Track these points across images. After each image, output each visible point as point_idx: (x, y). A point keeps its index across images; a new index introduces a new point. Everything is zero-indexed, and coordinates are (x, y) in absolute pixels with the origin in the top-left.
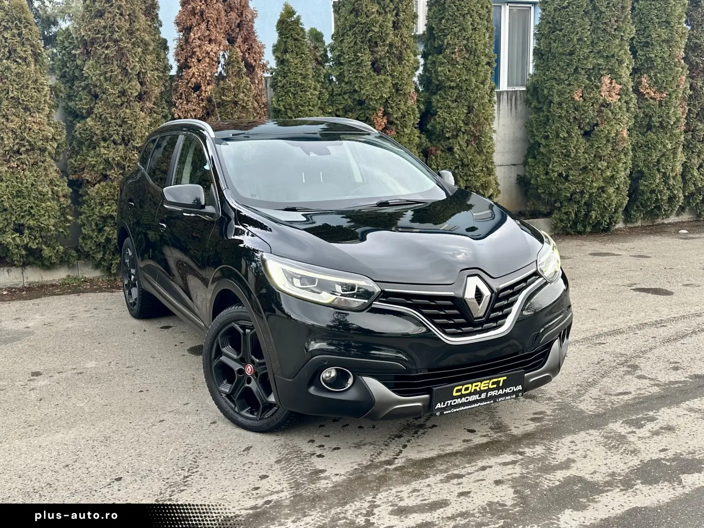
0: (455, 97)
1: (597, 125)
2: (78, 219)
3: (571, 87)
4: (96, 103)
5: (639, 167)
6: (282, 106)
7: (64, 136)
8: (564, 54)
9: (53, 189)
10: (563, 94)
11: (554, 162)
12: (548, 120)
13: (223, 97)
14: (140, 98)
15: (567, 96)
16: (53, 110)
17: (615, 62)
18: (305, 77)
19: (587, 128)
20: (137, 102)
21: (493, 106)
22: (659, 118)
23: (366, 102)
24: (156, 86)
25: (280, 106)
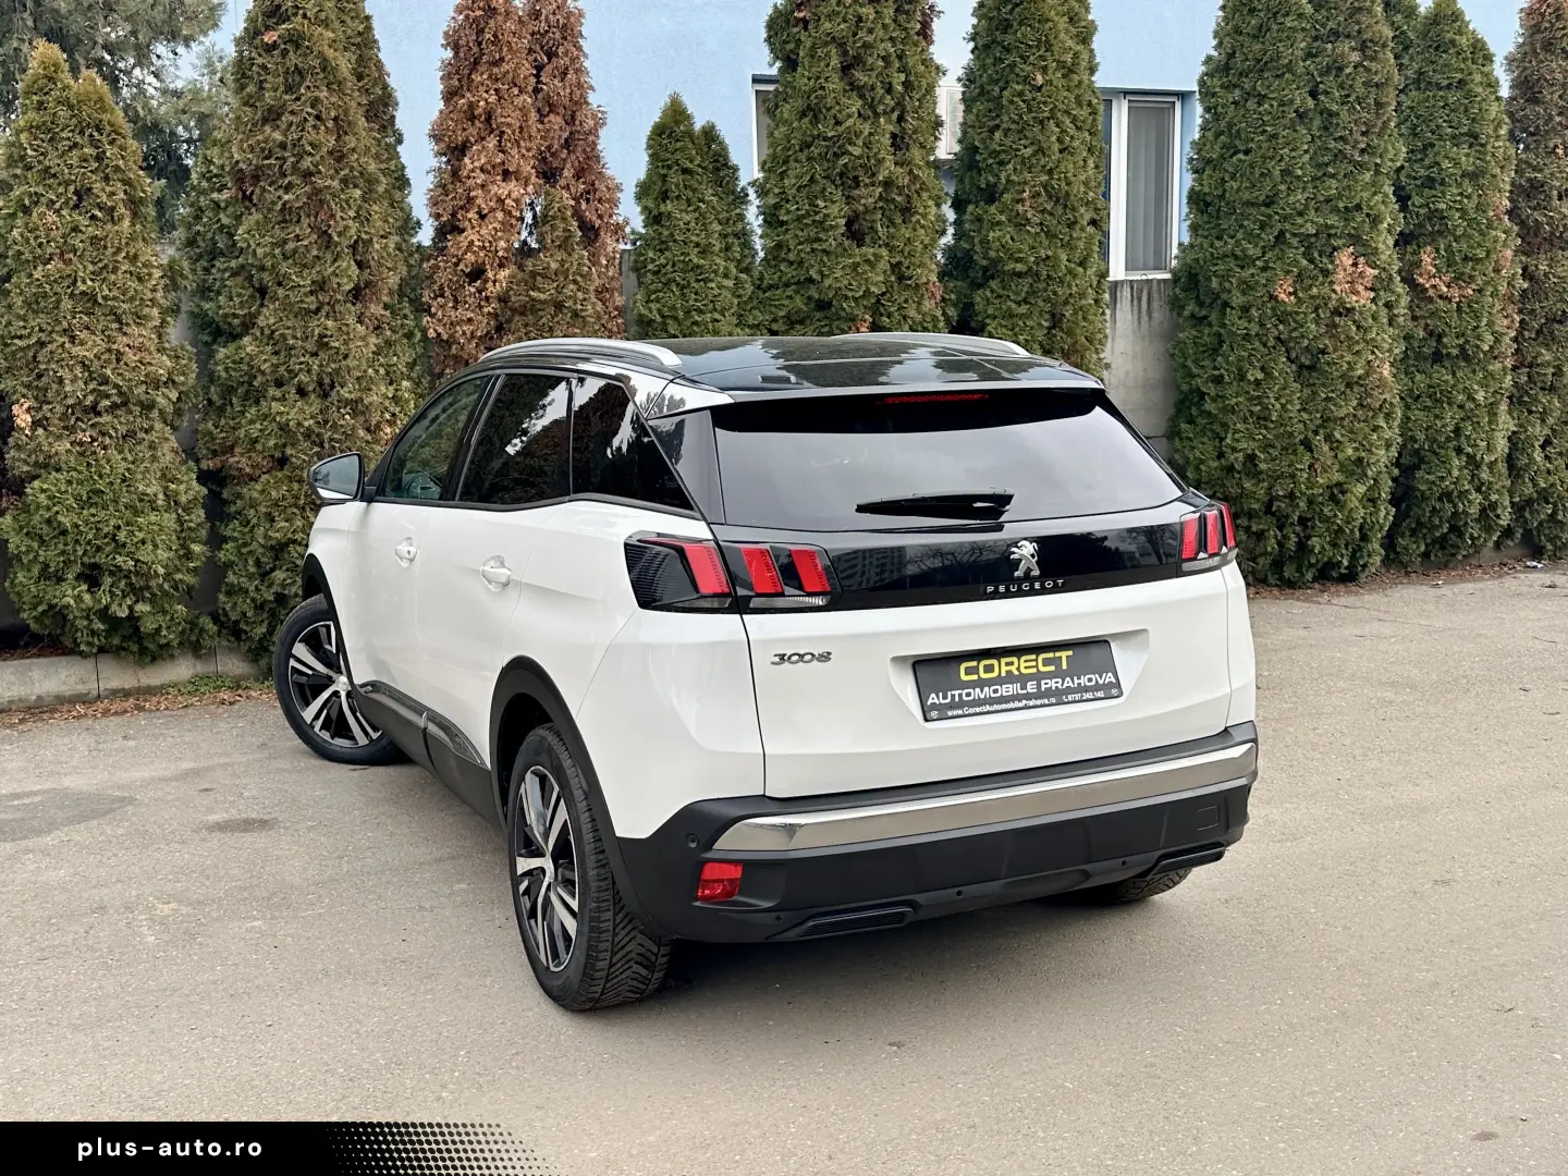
0: (1023, 294)
1: (1323, 352)
2: (220, 549)
3: (1268, 274)
4: (262, 305)
5: (1416, 441)
6: (655, 312)
7: (194, 375)
8: (1253, 204)
9: (167, 487)
10: (1252, 289)
11: (1236, 431)
12: (1221, 342)
13: (532, 293)
14: (357, 294)
15: (1262, 291)
16: (169, 319)
17: (1364, 221)
18: (705, 251)
19: (1305, 360)
20: (349, 305)
21: (1103, 314)
22: (1457, 338)
23: (835, 303)
24: (390, 269)
25: (651, 311)
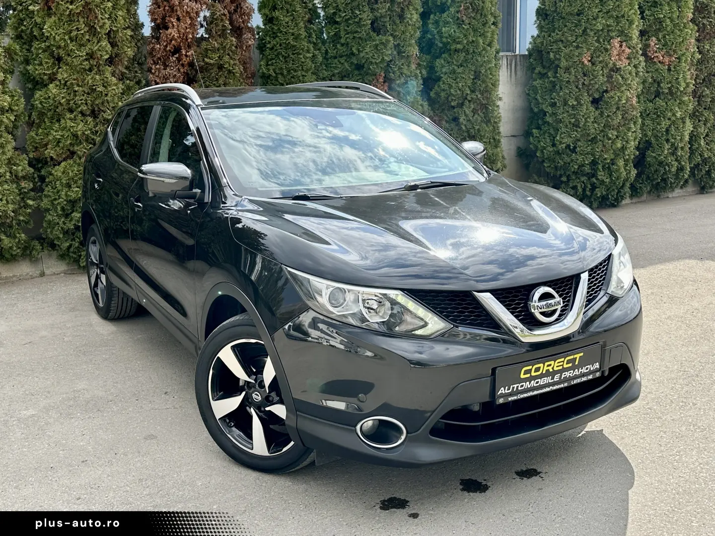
0: (460, 62)
1: (606, 91)
3: (579, 50)
4: (59, 68)
5: (647, 136)
6: (271, 71)
7: (22, 106)
8: (571, 14)
10: (571, 58)
11: (562, 133)
12: (554, 86)
14: (111, 61)
15: (576, 59)
16: (8, 76)
17: (625, 23)
18: (297, 38)
19: (597, 96)
20: (107, 67)
22: (668, 84)
23: (366, 66)
24: (128, 48)
25: (269, 70)
